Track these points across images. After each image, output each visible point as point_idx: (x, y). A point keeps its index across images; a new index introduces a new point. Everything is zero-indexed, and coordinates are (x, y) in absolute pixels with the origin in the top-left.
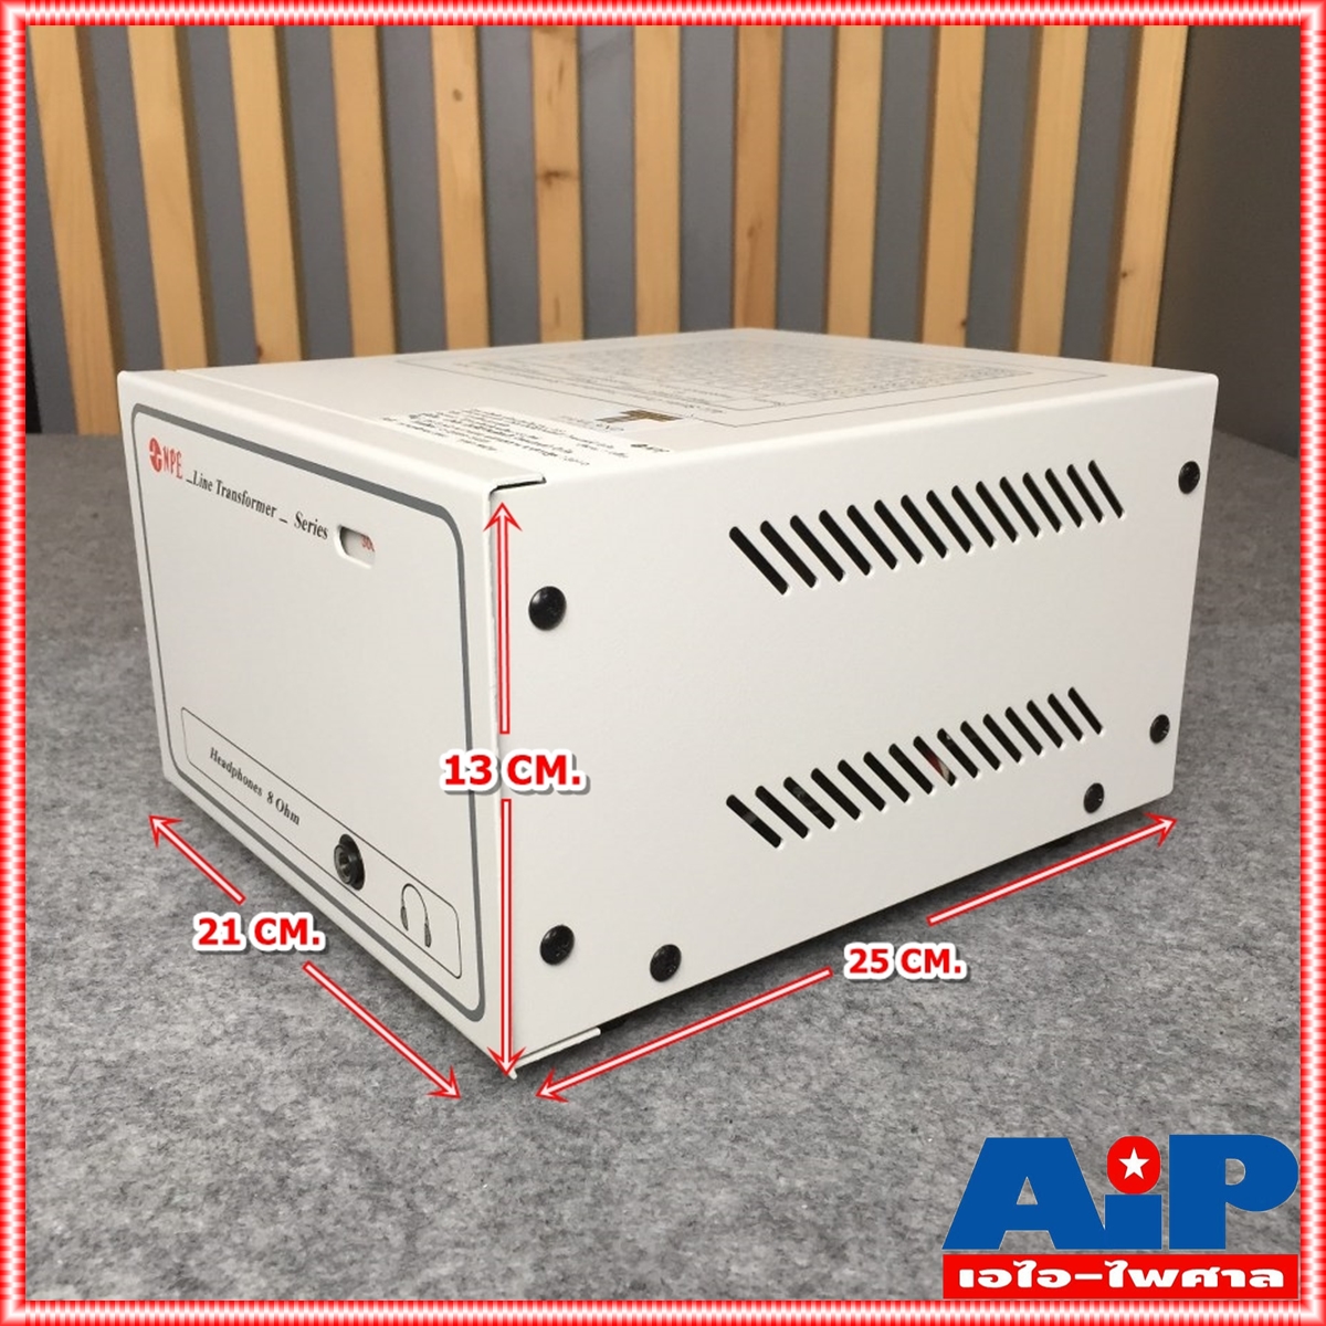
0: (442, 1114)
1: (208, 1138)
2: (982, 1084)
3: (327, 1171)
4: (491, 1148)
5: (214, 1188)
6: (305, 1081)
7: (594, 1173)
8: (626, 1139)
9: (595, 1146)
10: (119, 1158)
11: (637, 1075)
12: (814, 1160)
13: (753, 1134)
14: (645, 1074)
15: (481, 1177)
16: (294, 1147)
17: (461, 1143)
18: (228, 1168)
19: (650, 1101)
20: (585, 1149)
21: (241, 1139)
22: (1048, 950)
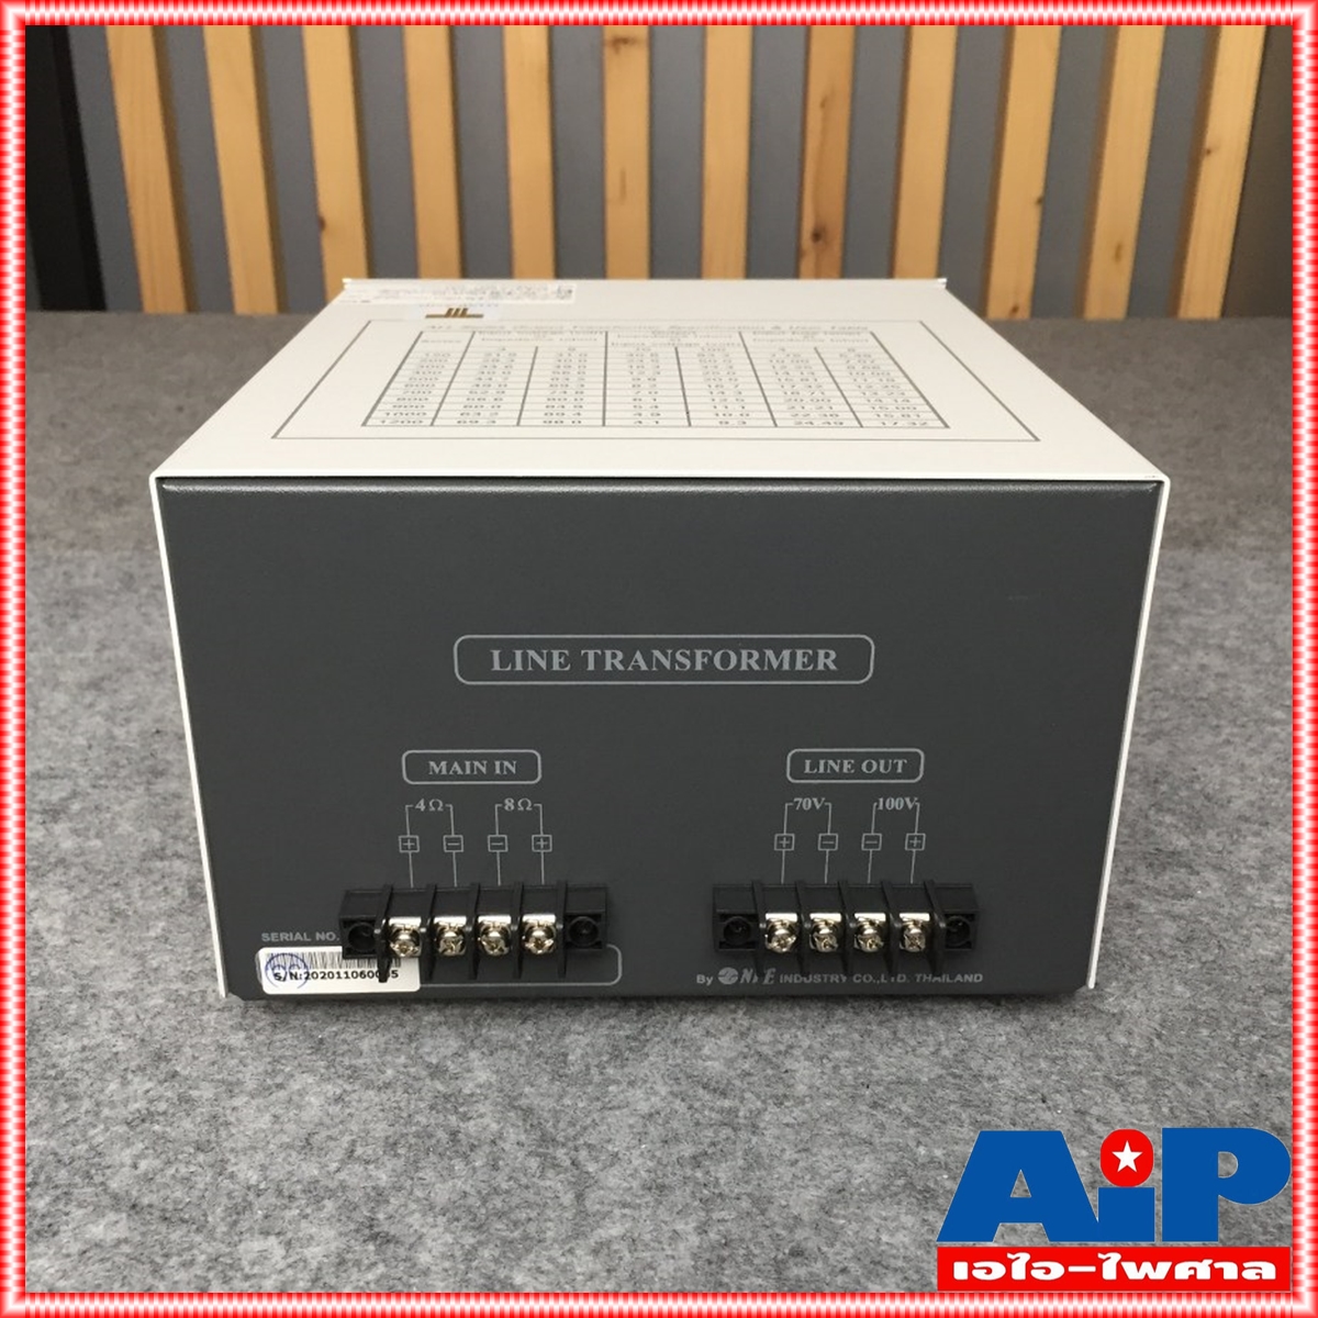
0: (594, 1071)
1: (380, 1089)
2: (1105, 1054)
3: (494, 1127)
4: (644, 1107)
5: (391, 1140)
6: (463, 1033)
7: (743, 1135)
8: (770, 1101)
9: (742, 1108)
10: (299, 1107)
11: (774, 1035)
12: (951, 1128)
13: (890, 1100)
14: (781, 1035)
15: (638, 1137)
16: (461, 1101)
17: (615, 1103)
18: (402, 1121)
19: (789, 1064)
20: (733, 1111)
21: (410, 1091)
22: (1162, 912)
